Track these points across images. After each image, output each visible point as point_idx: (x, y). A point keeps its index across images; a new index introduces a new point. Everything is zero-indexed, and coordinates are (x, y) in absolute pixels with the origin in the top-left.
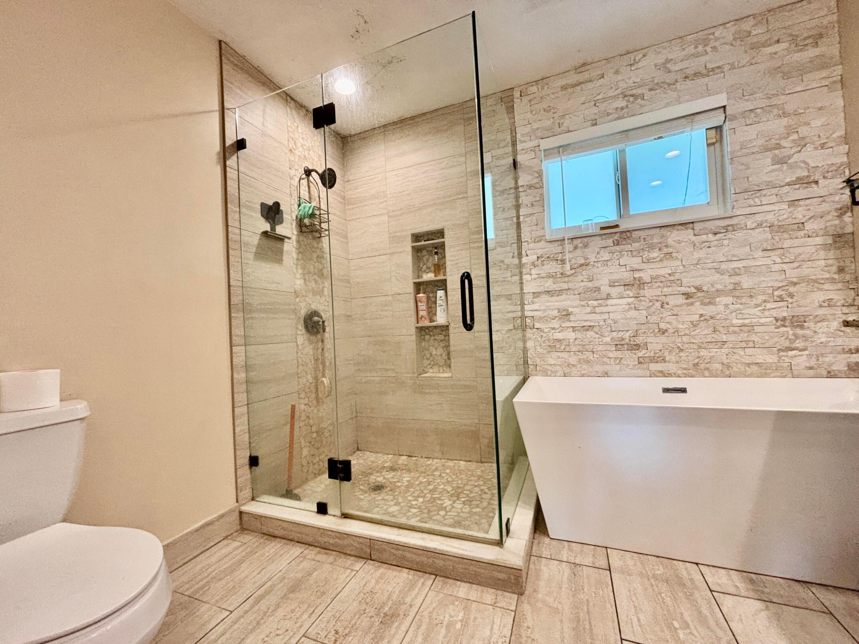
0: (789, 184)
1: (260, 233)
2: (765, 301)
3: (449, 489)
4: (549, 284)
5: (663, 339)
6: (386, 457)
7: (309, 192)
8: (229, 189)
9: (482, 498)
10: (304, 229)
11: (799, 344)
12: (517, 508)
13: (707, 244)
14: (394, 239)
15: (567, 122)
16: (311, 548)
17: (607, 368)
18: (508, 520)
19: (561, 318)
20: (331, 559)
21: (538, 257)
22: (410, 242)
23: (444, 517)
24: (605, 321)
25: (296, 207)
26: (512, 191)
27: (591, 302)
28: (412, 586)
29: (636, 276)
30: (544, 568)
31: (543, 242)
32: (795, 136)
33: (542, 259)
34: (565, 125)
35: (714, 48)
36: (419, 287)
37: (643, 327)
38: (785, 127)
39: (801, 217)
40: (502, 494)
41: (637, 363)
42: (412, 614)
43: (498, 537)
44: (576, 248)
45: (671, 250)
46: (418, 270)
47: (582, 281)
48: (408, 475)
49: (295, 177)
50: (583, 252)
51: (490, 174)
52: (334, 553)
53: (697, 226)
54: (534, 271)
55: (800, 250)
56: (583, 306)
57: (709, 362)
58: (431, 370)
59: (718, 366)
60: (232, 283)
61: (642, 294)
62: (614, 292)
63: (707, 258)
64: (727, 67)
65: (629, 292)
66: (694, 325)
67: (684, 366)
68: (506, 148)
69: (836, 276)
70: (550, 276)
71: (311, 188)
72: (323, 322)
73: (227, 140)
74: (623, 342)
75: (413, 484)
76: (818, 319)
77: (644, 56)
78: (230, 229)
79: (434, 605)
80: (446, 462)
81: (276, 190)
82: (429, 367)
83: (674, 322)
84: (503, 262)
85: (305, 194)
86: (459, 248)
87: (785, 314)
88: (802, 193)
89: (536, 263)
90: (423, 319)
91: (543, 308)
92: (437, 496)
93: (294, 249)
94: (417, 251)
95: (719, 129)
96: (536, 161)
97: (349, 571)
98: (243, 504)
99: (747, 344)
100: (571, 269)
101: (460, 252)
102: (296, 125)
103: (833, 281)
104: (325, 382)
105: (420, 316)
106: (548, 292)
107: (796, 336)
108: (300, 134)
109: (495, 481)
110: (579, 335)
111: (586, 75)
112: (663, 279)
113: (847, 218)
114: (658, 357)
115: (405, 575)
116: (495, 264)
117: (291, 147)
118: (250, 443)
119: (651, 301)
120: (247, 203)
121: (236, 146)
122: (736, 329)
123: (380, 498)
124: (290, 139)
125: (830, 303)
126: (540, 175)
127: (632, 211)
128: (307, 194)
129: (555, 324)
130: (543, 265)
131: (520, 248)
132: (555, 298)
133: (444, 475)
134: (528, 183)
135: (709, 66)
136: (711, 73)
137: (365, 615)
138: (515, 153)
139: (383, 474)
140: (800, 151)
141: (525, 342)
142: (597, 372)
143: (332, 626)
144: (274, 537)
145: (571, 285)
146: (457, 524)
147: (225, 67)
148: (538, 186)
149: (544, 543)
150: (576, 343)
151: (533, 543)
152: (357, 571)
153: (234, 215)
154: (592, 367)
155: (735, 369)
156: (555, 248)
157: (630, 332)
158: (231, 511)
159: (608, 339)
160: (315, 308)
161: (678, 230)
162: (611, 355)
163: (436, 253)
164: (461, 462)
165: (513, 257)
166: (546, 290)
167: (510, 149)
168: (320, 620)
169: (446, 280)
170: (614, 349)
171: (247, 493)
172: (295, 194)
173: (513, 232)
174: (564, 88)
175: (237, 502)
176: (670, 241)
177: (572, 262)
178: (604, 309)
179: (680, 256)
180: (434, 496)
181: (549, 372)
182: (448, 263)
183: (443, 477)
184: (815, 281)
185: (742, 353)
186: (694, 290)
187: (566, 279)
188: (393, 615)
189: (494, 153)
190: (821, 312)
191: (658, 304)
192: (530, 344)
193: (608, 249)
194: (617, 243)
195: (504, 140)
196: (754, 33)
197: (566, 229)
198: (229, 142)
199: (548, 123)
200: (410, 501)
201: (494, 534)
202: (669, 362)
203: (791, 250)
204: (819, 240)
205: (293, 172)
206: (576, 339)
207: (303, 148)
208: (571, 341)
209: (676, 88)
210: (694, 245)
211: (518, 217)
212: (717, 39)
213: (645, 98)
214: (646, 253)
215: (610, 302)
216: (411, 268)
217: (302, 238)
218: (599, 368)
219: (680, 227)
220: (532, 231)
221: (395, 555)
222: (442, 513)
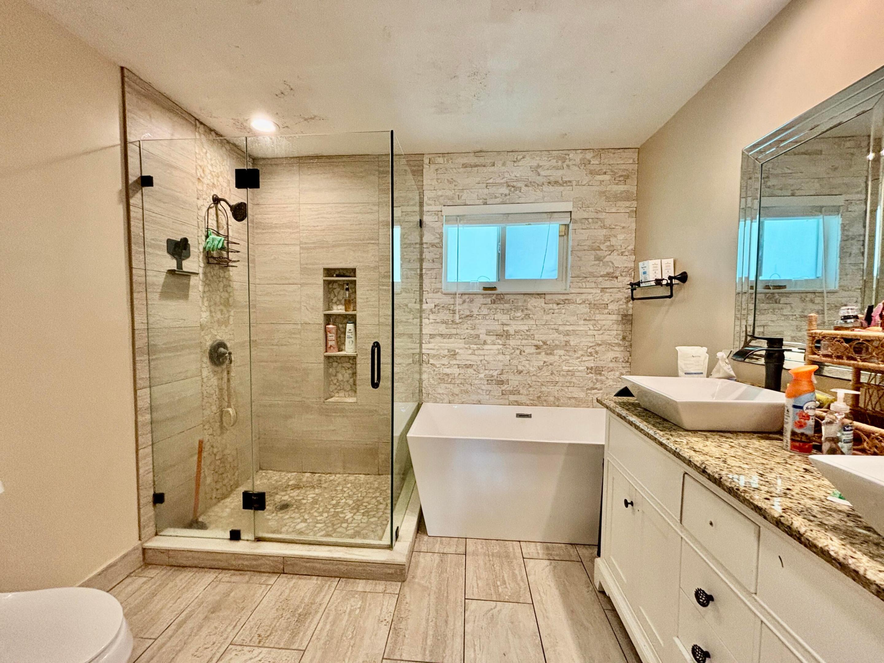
0: (601, 276)
1: (166, 271)
2: (582, 355)
3: (351, 502)
4: (442, 329)
5: (519, 377)
6: (289, 475)
7: (217, 221)
8: (132, 229)
9: (378, 509)
10: (211, 260)
11: (598, 385)
12: (406, 516)
13: (552, 311)
14: (305, 270)
15: (465, 196)
16: (224, 571)
17: (481, 397)
18: (398, 528)
19: (450, 357)
20: (247, 578)
21: (435, 306)
22: (322, 276)
23: (346, 528)
24: (481, 361)
25: (204, 238)
26: (418, 246)
27: (473, 346)
28: (321, 588)
29: (505, 329)
30: (422, 560)
31: (440, 293)
32: (608, 243)
33: (439, 308)
34: (463, 198)
35: (568, 166)
36: (328, 319)
37: (507, 368)
38: (604, 235)
39: (606, 300)
40: (394, 502)
41: (501, 394)
42: (321, 610)
43: (389, 543)
44: (464, 302)
45: (529, 312)
46: (329, 303)
47: (467, 329)
48: (313, 492)
49: (203, 207)
50: (470, 306)
51: (399, 227)
52: (248, 573)
53: (548, 297)
54: (431, 317)
55: (604, 322)
56: (467, 348)
57: (547, 396)
58: (337, 395)
59: (552, 399)
60: (136, 326)
61: (507, 343)
62: (489, 339)
63: (551, 321)
64: (574, 183)
65: (498, 341)
66: (540, 369)
67: (531, 398)
68: (414, 207)
69: (621, 343)
70: (444, 322)
71: (220, 216)
72: (230, 354)
73: (130, 177)
74: (492, 379)
75: (317, 500)
76: (609, 370)
77: (523, 158)
78: (134, 271)
79: (339, 601)
80: (348, 476)
81: (183, 223)
82: (335, 391)
83: (528, 366)
84: (407, 305)
85: (213, 224)
86: (368, 288)
87: (593, 365)
88: (608, 284)
89: (433, 310)
90: (332, 348)
91: (436, 347)
92: (340, 510)
93: (201, 282)
94: (328, 284)
95: (567, 226)
96: (439, 224)
97: (264, 586)
98: (146, 541)
99: (571, 384)
100: (460, 319)
101: (370, 292)
102: (204, 151)
103: (619, 345)
104: (231, 412)
105: (329, 346)
106: (441, 335)
107: (597, 380)
108: (209, 161)
109: (389, 492)
110: (462, 371)
111: (481, 160)
112: (523, 333)
113: (630, 305)
114: (515, 391)
115: (314, 581)
116: (400, 306)
117: (199, 175)
118: (154, 482)
119: (513, 349)
120: (153, 242)
121: (140, 181)
122: (564, 373)
123: (287, 516)
124: (198, 167)
125: (616, 359)
126: (441, 235)
127: (507, 277)
128: (215, 223)
129: (445, 361)
130: (439, 312)
131: (421, 295)
132: (445, 340)
133: (345, 489)
134: (430, 242)
135: (565, 179)
136: (565, 185)
137: (283, 618)
138: (421, 213)
139: (288, 492)
140: (610, 254)
141: (420, 374)
142: (473, 400)
143: (255, 632)
144: (183, 567)
145: (459, 331)
146: (356, 534)
147: (127, 95)
148: (438, 245)
149: (423, 541)
150: (460, 377)
151: (415, 541)
152: (272, 585)
153: (138, 255)
154: (470, 396)
155: (562, 401)
156: (448, 300)
157: (498, 371)
158: (135, 549)
159: (482, 376)
160: (220, 339)
161: (535, 298)
162: (484, 388)
163: (347, 289)
164: (361, 476)
165: (415, 303)
166: (440, 333)
167: (417, 208)
168: (244, 630)
169: (355, 315)
170: (486, 383)
171: (151, 529)
172: (203, 225)
173: (416, 281)
174: (465, 166)
175: (140, 540)
176: (529, 306)
177: (461, 313)
178: (481, 352)
179: (535, 317)
180: (337, 510)
181: (438, 400)
182: (358, 300)
183: (345, 491)
184: (609, 344)
185: (566, 390)
186: (541, 343)
187: (455, 326)
188: (306, 614)
189: (405, 209)
190: (611, 365)
191: (518, 352)
192: (425, 376)
193: (487, 305)
194: (494, 302)
195: (413, 199)
196: (592, 162)
197: (458, 283)
198: (132, 178)
199: (449, 193)
200: (316, 516)
201: (386, 541)
202: (522, 394)
203: (600, 322)
204: (614, 317)
205: (200, 202)
206: (460, 374)
207: (212, 175)
208: (456, 375)
209: (542, 189)
210: (544, 311)
211: (421, 270)
212: (570, 160)
213: (522, 191)
214: (513, 312)
215: (486, 347)
216: (322, 300)
217: (208, 270)
218: (475, 397)
219: (537, 296)
220: (432, 283)
221: (306, 567)
222: (345, 525)
